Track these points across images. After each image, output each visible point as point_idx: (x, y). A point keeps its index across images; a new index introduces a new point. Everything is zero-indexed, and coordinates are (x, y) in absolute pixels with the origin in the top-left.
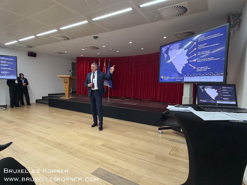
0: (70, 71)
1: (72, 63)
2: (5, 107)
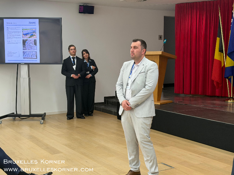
0: (160, 37)
1: (165, 18)
2: (43, 116)
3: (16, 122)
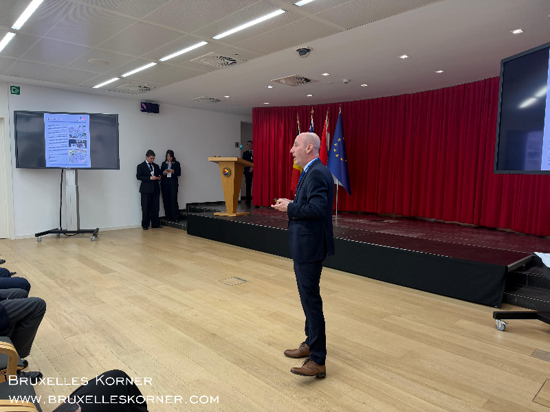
0: (237, 145)
1: (241, 122)
2: (95, 233)
3: (61, 240)
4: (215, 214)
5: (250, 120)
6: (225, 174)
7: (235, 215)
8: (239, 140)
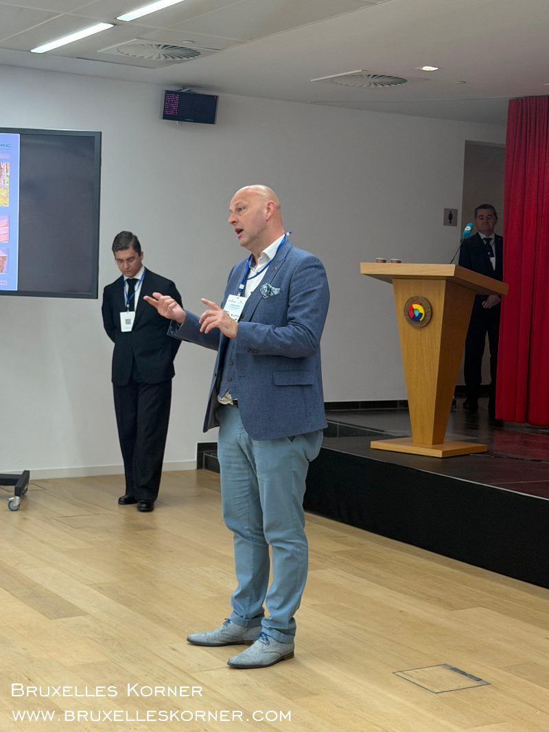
0: (450, 217)
2: (18, 484)
4: (375, 444)
5: (497, 136)
6: (414, 319)
7: (438, 453)
8: (457, 204)
